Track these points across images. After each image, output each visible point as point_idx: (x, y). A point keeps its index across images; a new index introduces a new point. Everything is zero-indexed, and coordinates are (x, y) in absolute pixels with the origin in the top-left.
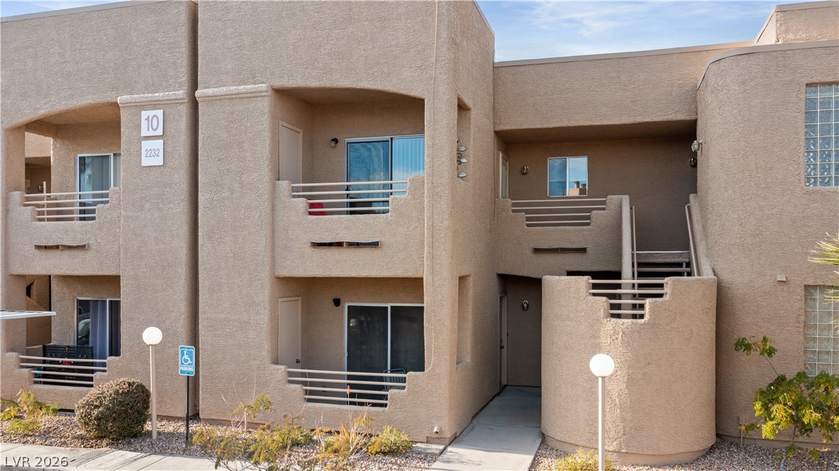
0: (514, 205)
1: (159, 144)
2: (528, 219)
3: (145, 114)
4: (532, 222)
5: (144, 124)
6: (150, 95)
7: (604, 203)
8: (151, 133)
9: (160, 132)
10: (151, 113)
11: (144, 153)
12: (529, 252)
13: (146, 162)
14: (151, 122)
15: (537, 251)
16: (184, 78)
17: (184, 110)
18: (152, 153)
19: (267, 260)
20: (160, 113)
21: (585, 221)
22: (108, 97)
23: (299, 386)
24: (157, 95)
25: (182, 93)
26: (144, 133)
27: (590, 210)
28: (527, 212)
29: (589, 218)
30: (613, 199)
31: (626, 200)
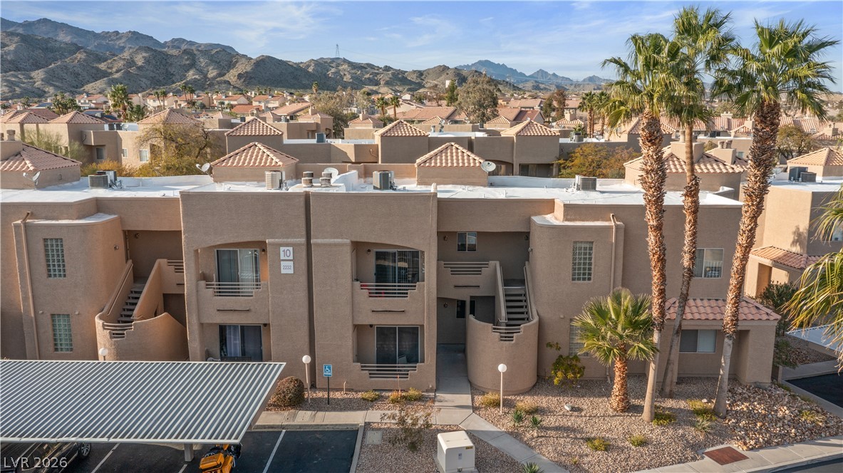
0: (445, 264)
1: (291, 263)
2: (452, 271)
3: (282, 249)
4: (454, 273)
5: (282, 254)
6: (285, 240)
7: (487, 264)
8: (286, 258)
9: (291, 258)
10: (286, 248)
11: (282, 268)
12: (452, 287)
13: (283, 271)
14: (286, 253)
15: (455, 286)
16: (304, 233)
17: (304, 248)
18: (286, 267)
19: (350, 318)
20: (291, 249)
21: (479, 272)
22: (260, 238)
23: (367, 372)
24: (289, 240)
25: (303, 240)
26: (282, 257)
27: (481, 268)
28: (451, 268)
29: (480, 271)
30: (492, 263)
31: (498, 263)
